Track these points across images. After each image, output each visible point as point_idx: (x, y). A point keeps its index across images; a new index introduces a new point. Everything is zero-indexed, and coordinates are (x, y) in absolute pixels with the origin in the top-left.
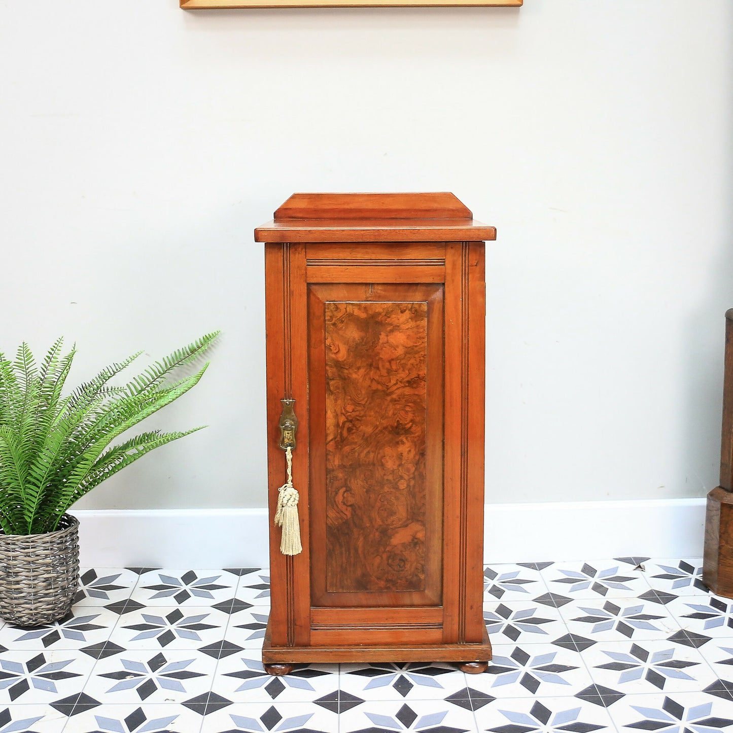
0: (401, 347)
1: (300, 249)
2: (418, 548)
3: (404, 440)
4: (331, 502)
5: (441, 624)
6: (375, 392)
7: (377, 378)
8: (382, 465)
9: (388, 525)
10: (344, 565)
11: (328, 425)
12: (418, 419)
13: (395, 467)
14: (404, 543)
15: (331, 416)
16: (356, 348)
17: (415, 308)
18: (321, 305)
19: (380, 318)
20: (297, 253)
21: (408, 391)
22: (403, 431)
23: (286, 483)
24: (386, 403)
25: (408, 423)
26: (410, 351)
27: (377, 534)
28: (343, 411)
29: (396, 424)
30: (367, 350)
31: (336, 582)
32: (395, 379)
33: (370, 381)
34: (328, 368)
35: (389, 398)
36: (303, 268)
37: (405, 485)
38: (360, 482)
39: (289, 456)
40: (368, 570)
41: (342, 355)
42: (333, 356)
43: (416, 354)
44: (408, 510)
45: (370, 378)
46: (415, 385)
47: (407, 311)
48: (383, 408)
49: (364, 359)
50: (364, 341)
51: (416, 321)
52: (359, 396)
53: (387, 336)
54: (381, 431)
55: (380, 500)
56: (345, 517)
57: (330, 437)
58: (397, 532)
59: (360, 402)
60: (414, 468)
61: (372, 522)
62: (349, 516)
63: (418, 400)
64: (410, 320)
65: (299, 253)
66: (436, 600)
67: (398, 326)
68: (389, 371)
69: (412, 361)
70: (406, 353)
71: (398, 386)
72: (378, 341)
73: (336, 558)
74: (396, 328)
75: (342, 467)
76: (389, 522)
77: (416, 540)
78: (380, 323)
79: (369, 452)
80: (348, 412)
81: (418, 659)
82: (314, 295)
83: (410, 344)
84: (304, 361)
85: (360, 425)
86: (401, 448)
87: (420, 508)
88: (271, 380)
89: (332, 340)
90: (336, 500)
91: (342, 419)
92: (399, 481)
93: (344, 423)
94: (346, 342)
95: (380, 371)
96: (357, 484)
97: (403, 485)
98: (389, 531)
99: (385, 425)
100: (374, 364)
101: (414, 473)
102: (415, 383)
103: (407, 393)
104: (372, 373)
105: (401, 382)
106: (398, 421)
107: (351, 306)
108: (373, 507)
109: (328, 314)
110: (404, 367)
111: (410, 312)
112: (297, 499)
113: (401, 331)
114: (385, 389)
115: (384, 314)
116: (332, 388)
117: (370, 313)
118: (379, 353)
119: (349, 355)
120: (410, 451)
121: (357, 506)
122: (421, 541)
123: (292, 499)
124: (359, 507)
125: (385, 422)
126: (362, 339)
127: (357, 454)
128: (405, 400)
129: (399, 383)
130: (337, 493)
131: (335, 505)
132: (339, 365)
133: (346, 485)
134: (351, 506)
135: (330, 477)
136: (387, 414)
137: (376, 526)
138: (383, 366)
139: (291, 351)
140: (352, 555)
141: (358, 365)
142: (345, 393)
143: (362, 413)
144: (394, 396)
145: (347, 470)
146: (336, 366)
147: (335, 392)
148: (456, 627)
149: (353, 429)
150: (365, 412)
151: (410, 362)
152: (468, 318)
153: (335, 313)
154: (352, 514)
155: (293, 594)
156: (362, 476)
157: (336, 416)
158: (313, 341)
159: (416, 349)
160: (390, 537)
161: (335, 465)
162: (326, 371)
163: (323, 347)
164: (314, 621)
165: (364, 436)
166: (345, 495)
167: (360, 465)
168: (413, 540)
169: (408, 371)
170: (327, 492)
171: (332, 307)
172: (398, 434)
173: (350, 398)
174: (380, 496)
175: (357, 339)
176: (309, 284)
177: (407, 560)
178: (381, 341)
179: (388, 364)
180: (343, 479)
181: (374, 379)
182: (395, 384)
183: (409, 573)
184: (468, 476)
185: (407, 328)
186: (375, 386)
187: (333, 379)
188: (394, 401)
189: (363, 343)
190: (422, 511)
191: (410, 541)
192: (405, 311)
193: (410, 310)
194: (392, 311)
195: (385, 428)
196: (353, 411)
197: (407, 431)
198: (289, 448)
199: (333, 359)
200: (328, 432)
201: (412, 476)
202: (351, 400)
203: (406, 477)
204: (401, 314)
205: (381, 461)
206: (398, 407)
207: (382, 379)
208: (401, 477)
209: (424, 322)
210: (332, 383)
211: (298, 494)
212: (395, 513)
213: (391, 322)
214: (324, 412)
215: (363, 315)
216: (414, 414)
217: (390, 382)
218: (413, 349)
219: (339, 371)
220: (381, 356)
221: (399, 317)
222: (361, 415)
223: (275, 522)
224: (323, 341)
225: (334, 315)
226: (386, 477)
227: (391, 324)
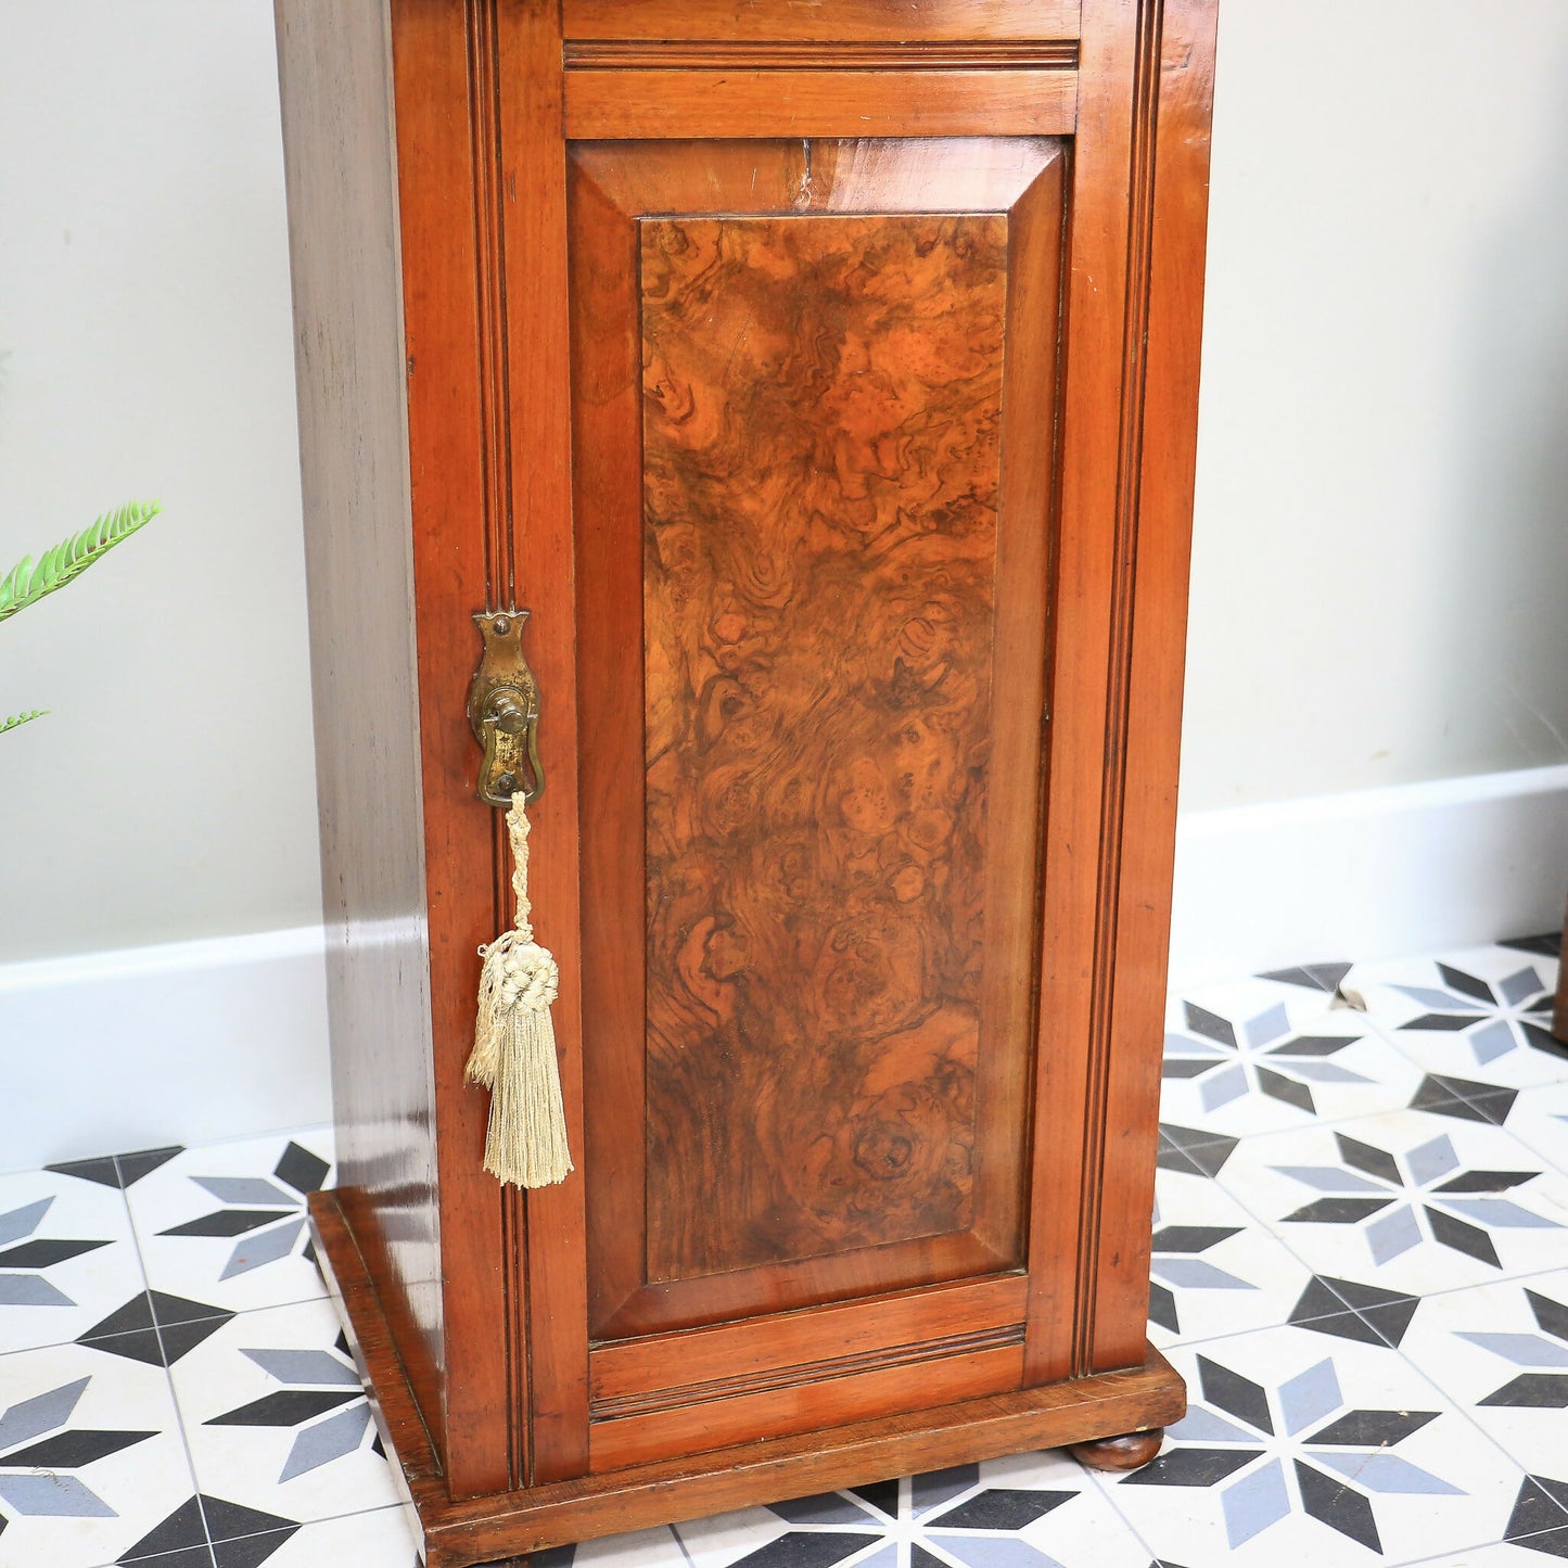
0: (914, 388)
2: (954, 1093)
3: (920, 727)
4: (656, 971)
5: (1022, 1327)
6: (828, 554)
7: (827, 506)
8: (843, 822)
9: (859, 1028)
10: (707, 1187)
11: (651, 696)
12: (964, 649)
13: (886, 827)
14: (909, 1084)
15: (665, 661)
16: (756, 395)
17: (967, 234)
18: (621, 230)
19: (842, 277)
20: (527, 16)
21: (934, 548)
22: (916, 698)
23: (510, 926)
24: (859, 599)
25: (933, 667)
26: (946, 399)
27: (822, 1062)
28: (708, 641)
29: (891, 672)
30: (794, 404)
31: (681, 1246)
32: (891, 509)
33: (802, 522)
34: (650, 479)
35: (868, 580)
36: (552, 77)
37: (919, 885)
38: (764, 893)
39: (518, 825)
40: (790, 1188)
41: (704, 429)
42: (672, 432)
43: (967, 408)
44: (924, 968)
45: (803, 511)
46: (959, 527)
47: (940, 248)
48: (849, 615)
49: (782, 438)
50: (785, 368)
51: (969, 286)
52: (765, 579)
53: (867, 345)
54: (841, 703)
55: (833, 946)
56: (712, 1020)
57: (658, 743)
58: (886, 1050)
59: (766, 603)
60: (949, 823)
61: (803, 1028)
62: (724, 1008)
63: (970, 581)
64: (948, 283)
65: (533, 15)
66: (1001, 1251)
67: (908, 308)
68: (871, 480)
69: (953, 437)
70: (930, 410)
71: (902, 531)
72: (835, 366)
73: (679, 1167)
74: (899, 314)
75: (703, 842)
76: (862, 1018)
77: (949, 1068)
78: (845, 298)
79: (795, 782)
80: (723, 641)
81: (958, 1456)
82: (594, 190)
83: (948, 373)
84: (561, 460)
85: (764, 686)
86: (906, 758)
87: (965, 961)
88: (431, 538)
89: (667, 369)
90: (682, 964)
91: (704, 670)
92: (898, 872)
93: (709, 685)
94: (721, 379)
95: (839, 482)
96: (754, 901)
97: (909, 886)
98: (863, 1046)
99: (854, 679)
100: (819, 455)
101: (947, 841)
102: (958, 516)
103: (932, 558)
104: (810, 491)
105: (912, 517)
106: (899, 660)
107: (735, 234)
108: (808, 973)
109: (651, 267)
110: (921, 457)
111: (948, 251)
112: (553, 983)
113: (916, 324)
114: (856, 546)
115: (855, 261)
116: (665, 556)
117: (808, 258)
118: (836, 413)
119: (727, 425)
120: (937, 763)
121: (753, 979)
122: (964, 1067)
123: (535, 987)
124: (760, 979)
125: (854, 670)
126: (778, 359)
127: (754, 791)
128: (925, 585)
129: (904, 519)
130: (682, 941)
131: (677, 986)
132: (693, 466)
133: (714, 908)
134: (733, 978)
135: (660, 886)
136: (860, 640)
137: (819, 1039)
138: (851, 460)
139: (508, 423)
140: (734, 1146)
141: (762, 465)
142: (715, 571)
143: (775, 641)
144: (888, 571)
145: (719, 852)
146: (681, 470)
147: (677, 569)
148: (1066, 1328)
149: (742, 704)
150: (786, 639)
151: (944, 442)
152: (1149, 267)
153: (677, 262)
154: (735, 1008)
155: (528, 1312)
156: (774, 869)
157: (683, 660)
158: (590, 377)
159: (965, 390)
160: (863, 1070)
161: (678, 841)
162: (643, 489)
163: (631, 394)
164: (603, 1391)
165: (779, 724)
166: (712, 943)
167: (765, 834)
168: (939, 1068)
169: (938, 473)
170: (647, 938)
171: (667, 239)
172: (897, 705)
173: (729, 587)
174: (833, 932)
175: (757, 362)
176: (572, 144)
177: (915, 1137)
178: (844, 367)
179: (868, 451)
180: (706, 889)
181: (816, 511)
182: (890, 528)
183: (925, 1179)
184: (1126, 832)
185: (938, 311)
186: (819, 538)
187: (670, 522)
188: (886, 588)
189: (782, 379)
190: (971, 966)
191: (930, 1071)
192: (932, 245)
193: (951, 242)
194: (886, 249)
195: (855, 690)
196: (743, 636)
197: (930, 695)
198: (518, 798)
199: (671, 444)
200: (652, 721)
201: (941, 850)
202: (734, 594)
203: (922, 857)
204: (917, 262)
205: (839, 808)
206: (900, 611)
207: (845, 511)
208: (906, 859)
209: (994, 292)
210: (665, 535)
211: (554, 965)
212: (883, 986)
213: (881, 292)
214: (636, 648)
215: (782, 269)
216: (954, 630)
217: (874, 518)
218: (957, 392)
219: (692, 488)
220: (844, 425)
221: (909, 271)
222: (770, 650)
223: (467, 1076)
224: (633, 376)
225: (672, 271)
226: (853, 866)
227: (881, 301)
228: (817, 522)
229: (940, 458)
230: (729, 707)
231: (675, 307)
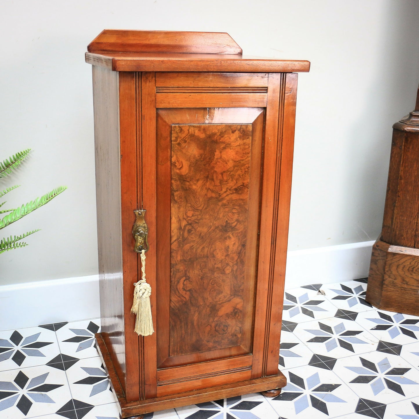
0: (231, 162)
1: (150, 78)
2: (237, 316)
3: (231, 236)
4: (173, 289)
5: (251, 366)
6: (212, 197)
7: (211, 187)
8: (214, 256)
9: (217, 302)
10: (183, 336)
11: (172, 229)
12: (241, 219)
13: (223, 257)
14: (227, 314)
15: (175, 221)
16: (196, 163)
17: (243, 128)
18: (168, 127)
19: (215, 137)
20: (148, 82)
21: (235, 196)
22: (230, 229)
23: (141, 279)
24: (218, 207)
25: (234, 222)
26: (238, 164)
27: (208, 309)
28: (185, 217)
29: (225, 224)
30: (205, 165)
31: (177, 349)
32: (225, 188)
33: (206, 191)
34: (173, 181)
35: (220, 204)
36: (153, 95)
37: (230, 270)
38: (196, 272)
39: (143, 257)
40: (201, 336)
41: (185, 171)
42: (178, 171)
43: (242, 166)
44: (231, 288)
45: (206, 188)
46: (240, 192)
47: (237, 131)
48: (216, 211)
49: (202, 173)
50: (203, 157)
51: (243, 139)
52: (198, 203)
53: (221, 152)
54: (214, 230)
55: (211, 284)
56: (184, 300)
57: (174, 239)
58: (223, 306)
59: (198, 208)
60: (237, 257)
61: (205, 301)
62: (187, 297)
63: (242, 204)
64: (238, 139)
65: (150, 82)
66: (246, 350)
67: (230, 144)
68: (221, 182)
69: (239, 172)
70: (234, 166)
71: (228, 193)
72: (214, 157)
73: (177, 332)
74: (228, 146)
75: (183, 261)
76: (217, 299)
77: (236, 310)
78: (216, 142)
79: (203, 248)
80: (188, 217)
81: (237, 394)
82: (162, 119)
83: (238, 158)
84: (153, 177)
85: (197, 227)
86: (228, 242)
87: (240, 287)
88: (125, 194)
89: (177, 157)
90: (178, 287)
91: (184, 223)
92: (226, 267)
93: (185, 226)
94: (189, 160)
95: (214, 182)
96: (195, 273)
97: (228, 270)
98: (217, 306)
99: (217, 225)
100: (210, 176)
101: (237, 261)
102: (240, 189)
103: (234, 199)
104: (208, 183)
105: (230, 190)
106: (227, 221)
107: (192, 128)
108: (206, 290)
109: (174, 135)
110: (232, 177)
111: (239, 132)
112: (150, 291)
113: (231, 148)
114: (218, 196)
115: (218, 134)
116: (176, 198)
117: (208, 133)
118: (214, 167)
119: (190, 169)
120: (234, 244)
121: (194, 291)
122: (239, 310)
123: (146, 292)
124: (195, 291)
125: (217, 223)
126: (201, 155)
127: (194, 250)
128: (233, 205)
129: (228, 190)
130: (178, 282)
131: (177, 292)
132: (182, 179)
133: (185, 275)
134: (189, 290)
135: (174, 270)
136: (218, 217)
137: (208, 304)
138: (217, 177)
139: (142, 169)
140: (189, 327)
141: (198, 178)
142: (187, 201)
143: (200, 217)
144: (225, 202)
145: (186, 263)
146: (180, 180)
147: (178, 201)
148: (261, 367)
149: (192, 231)
150: (202, 216)
151: (237, 174)
152: (282, 136)
153: (180, 134)
154: (190, 297)
155: (144, 363)
156: (198, 267)
157: (179, 221)
158: (160, 159)
159: (242, 162)
160: (218, 310)
161: (178, 261)
162: (171, 184)
163: (169, 163)
164: (160, 380)
165: (200, 235)
166: (185, 283)
167: (197, 259)
168: (234, 310)
169: (236, 180)
170: (171, 282)
171: (177, 129)
172: (226, 231)
173: (190, 205)
174: (211, 280)
175: (197, 156)
176: (157, 109)
177: (229, 325)
178: (216, 157)
179: (220, 175)
180: (184, 271)
181: (209, 188)
182: (225, 192)
183: (231, 334)
184: (276, 259)
185: (236, 145)
186: (210, 194)
187: (177, 191)
188: (224, 205)
189: (202, 160)
190: (241, 288)
191: (232, 311)
192: (235, 131)
193: (239, 130)
194: (225, 131)
195: (217, 228)
196: (193, 216)
197: (233, 229)
198: (143, 251)
199: (177, 174)
200: (172, 234)
201: (235, 263)
202: (191, 206)
203: (231, 264)
204: (232, 134)
205: (213, 253)
206: (227, 210)
207: (216, 188)
208: (228, 264)
209: (248, 141)
210: (176, 194)
211: (151, 287)
212: (222, 292)
213: (223, 141)
214: (169, 218)
215: (202, 136)
216: (239, 214)
217: (222, 190)
218: (240, 163)
219: (182, 183)
220: (215, 169)
221: (230, 136)
222: (199, 219)
223: (131, 311)
224: (169, 159)
225: (178, 136)
226: (216, 266)
227: (224, 143)
228: (209, 191)
229: (236, 177)
230: (189, 231)
231: (179, 144)
